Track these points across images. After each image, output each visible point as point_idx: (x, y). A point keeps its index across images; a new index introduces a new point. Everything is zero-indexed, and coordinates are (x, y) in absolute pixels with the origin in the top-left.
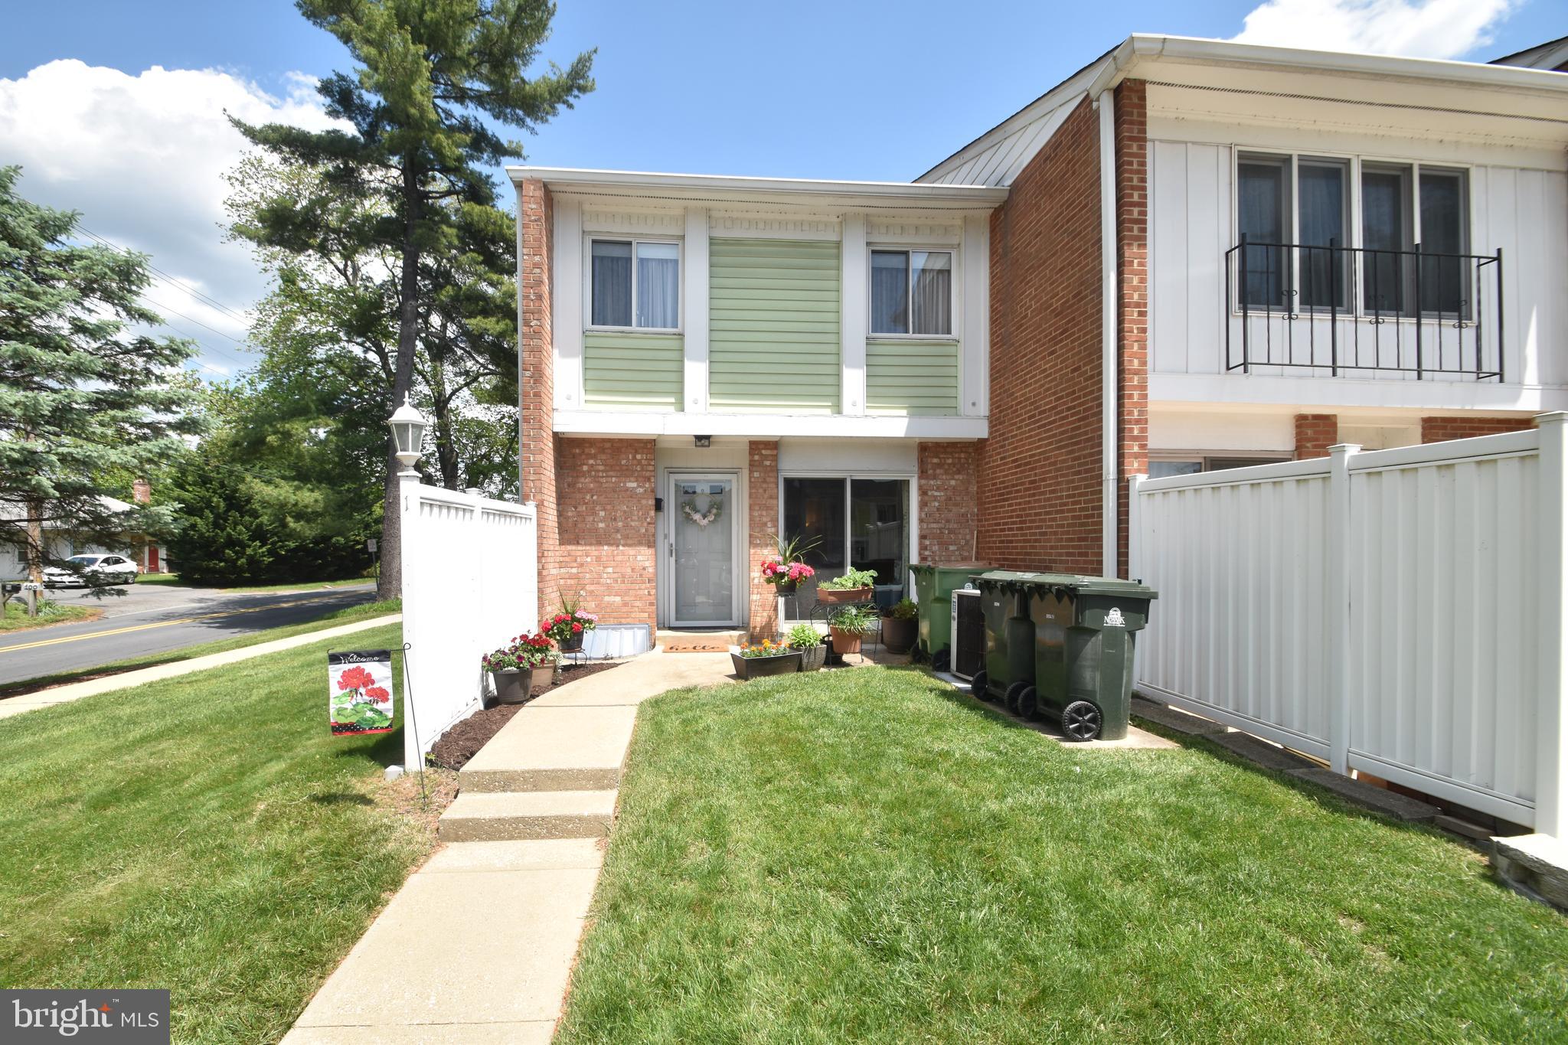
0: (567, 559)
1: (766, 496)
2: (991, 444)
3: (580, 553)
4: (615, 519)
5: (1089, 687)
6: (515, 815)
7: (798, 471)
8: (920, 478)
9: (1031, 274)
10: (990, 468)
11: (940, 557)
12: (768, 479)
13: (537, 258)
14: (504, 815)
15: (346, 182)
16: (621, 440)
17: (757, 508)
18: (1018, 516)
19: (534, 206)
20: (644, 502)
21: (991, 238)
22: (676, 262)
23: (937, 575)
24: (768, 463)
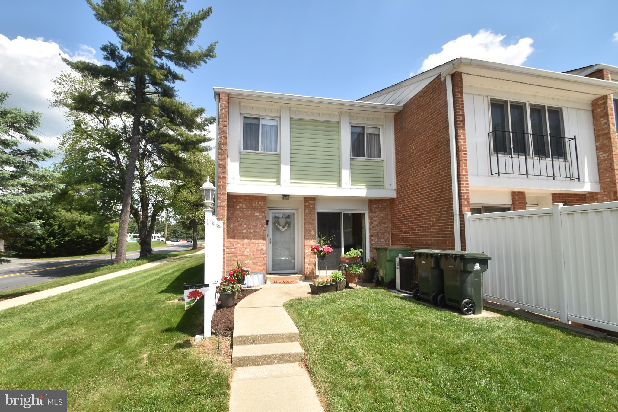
0: (230, 245)
1: (311, 219)
2: (398, 200)
3: (235, 243)
4: (250, 229)
5: (470, 294)
6: (264, 354)
7: (323, 209)
8: (369, 213)
9: (414, 138)
10: (397, 209)
11: (378, 244)
12: (312, 213)
13: (225, 123)
14: (259, 354)
15: (109, 86)
16: (253, 196)
17: (307, 224)
18: (412, 228)
19: (224, 103)
20: (262, 221)
21: (395, 123)
22: (276, 127)
23: (388, 251)
24: (311, 206)
